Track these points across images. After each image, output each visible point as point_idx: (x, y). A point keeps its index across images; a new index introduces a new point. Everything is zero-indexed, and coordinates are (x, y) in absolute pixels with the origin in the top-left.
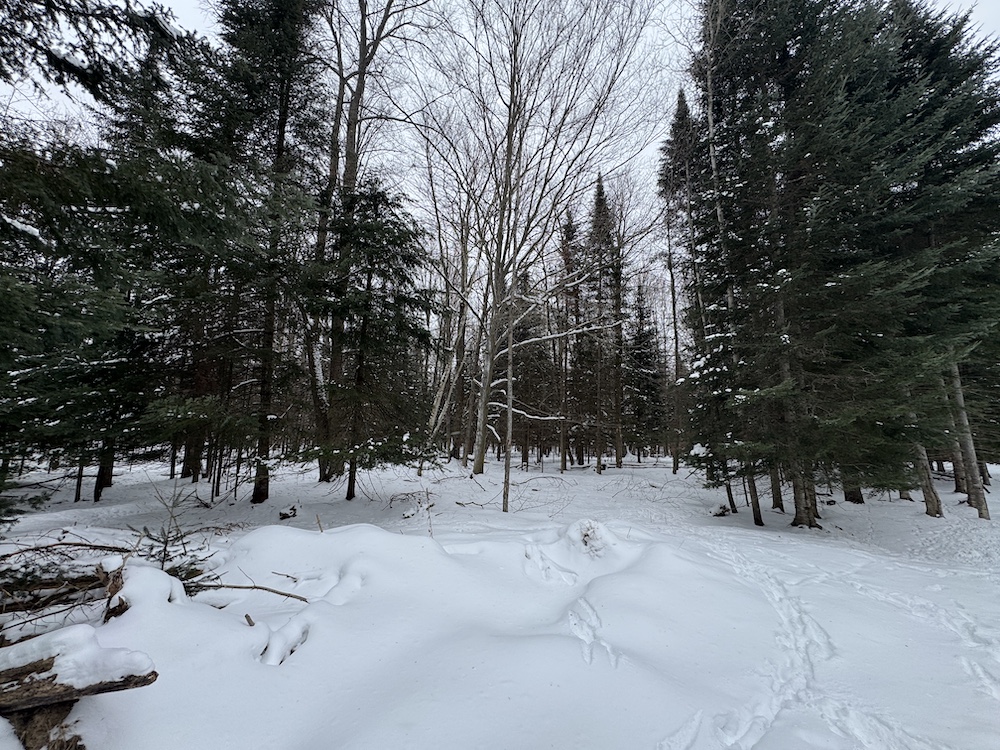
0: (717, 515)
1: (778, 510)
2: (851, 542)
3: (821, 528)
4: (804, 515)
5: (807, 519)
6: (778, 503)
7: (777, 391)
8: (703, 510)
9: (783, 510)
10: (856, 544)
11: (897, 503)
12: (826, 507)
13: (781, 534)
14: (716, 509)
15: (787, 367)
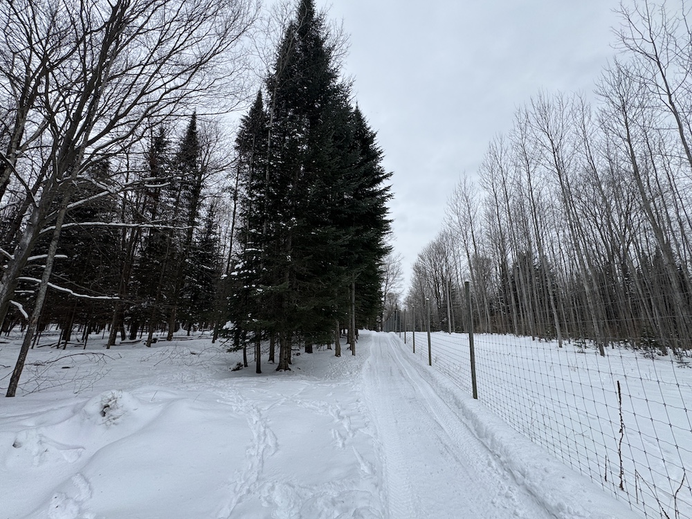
0: (234, 370)
1: (271, 362)
2: (302, 376)
3: (290, 370)
4: (283, 363)
5: (284, 366)
6: (272, 358)
7: (280, 288)
8: (225, 368)
9: (273, 361)
10: (304, 376)
11: (326, 351)
12: (295, 357)
13: (269, 377)
14: (234, 366)
15: (288, 275)
